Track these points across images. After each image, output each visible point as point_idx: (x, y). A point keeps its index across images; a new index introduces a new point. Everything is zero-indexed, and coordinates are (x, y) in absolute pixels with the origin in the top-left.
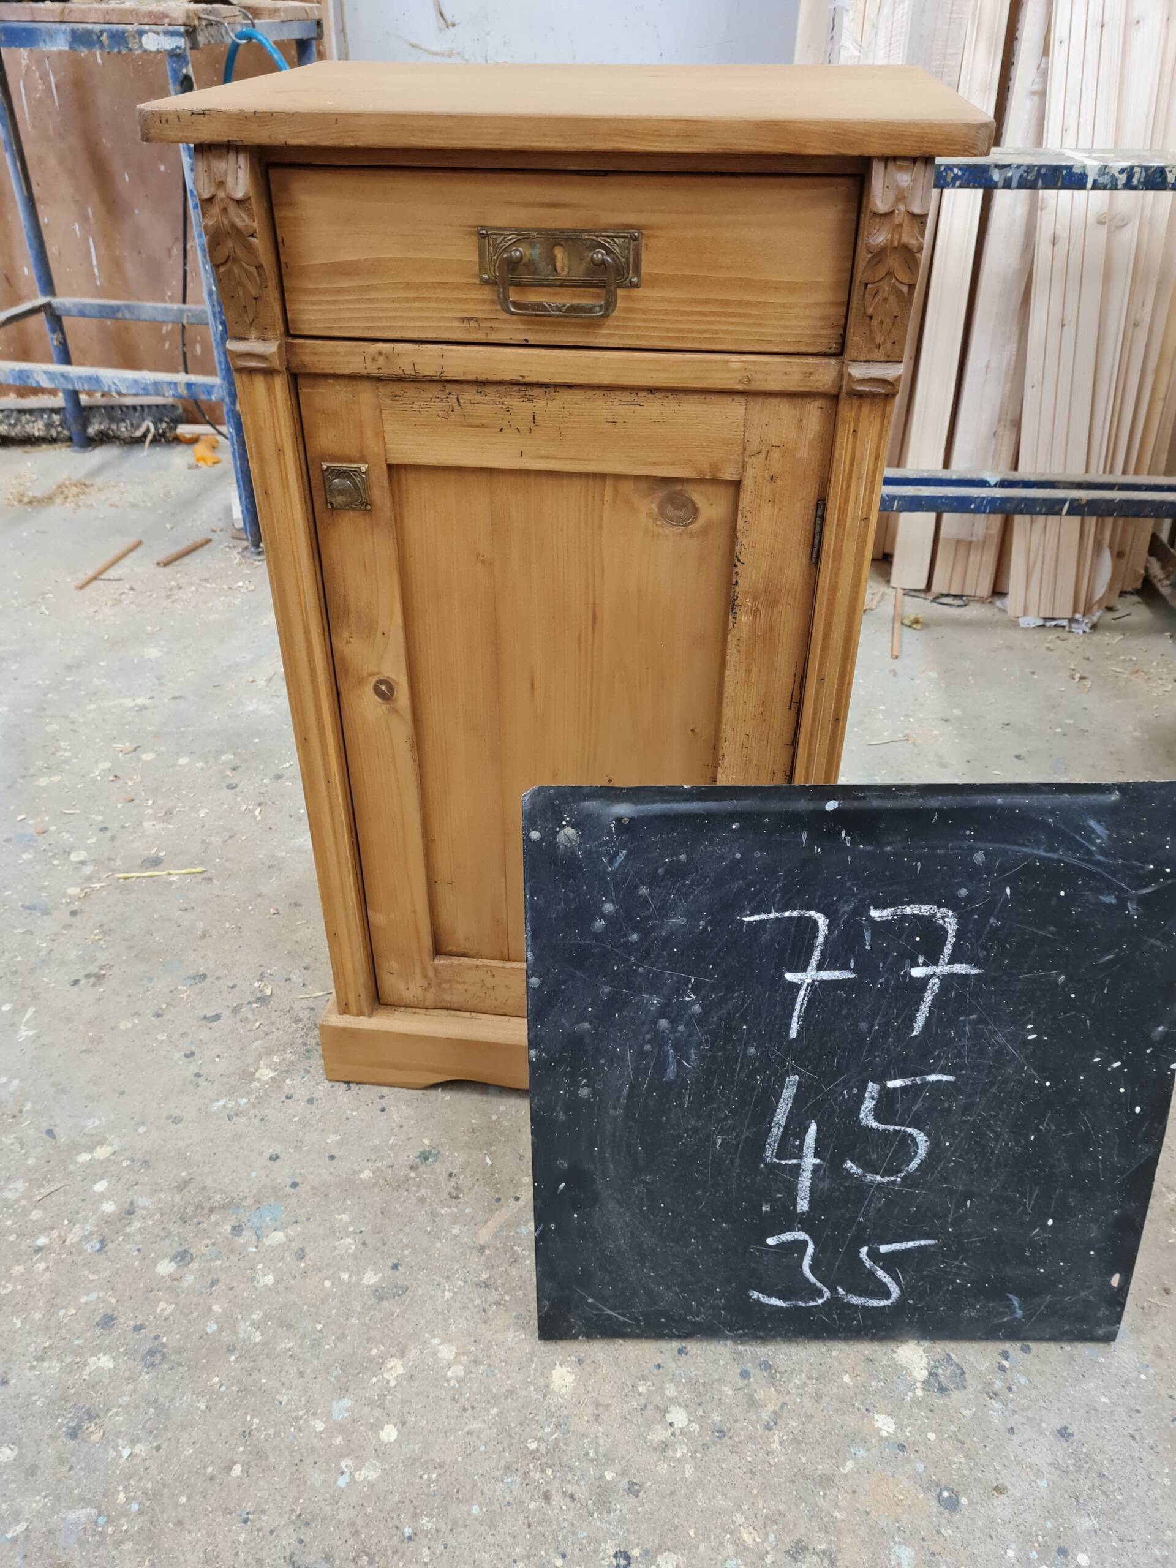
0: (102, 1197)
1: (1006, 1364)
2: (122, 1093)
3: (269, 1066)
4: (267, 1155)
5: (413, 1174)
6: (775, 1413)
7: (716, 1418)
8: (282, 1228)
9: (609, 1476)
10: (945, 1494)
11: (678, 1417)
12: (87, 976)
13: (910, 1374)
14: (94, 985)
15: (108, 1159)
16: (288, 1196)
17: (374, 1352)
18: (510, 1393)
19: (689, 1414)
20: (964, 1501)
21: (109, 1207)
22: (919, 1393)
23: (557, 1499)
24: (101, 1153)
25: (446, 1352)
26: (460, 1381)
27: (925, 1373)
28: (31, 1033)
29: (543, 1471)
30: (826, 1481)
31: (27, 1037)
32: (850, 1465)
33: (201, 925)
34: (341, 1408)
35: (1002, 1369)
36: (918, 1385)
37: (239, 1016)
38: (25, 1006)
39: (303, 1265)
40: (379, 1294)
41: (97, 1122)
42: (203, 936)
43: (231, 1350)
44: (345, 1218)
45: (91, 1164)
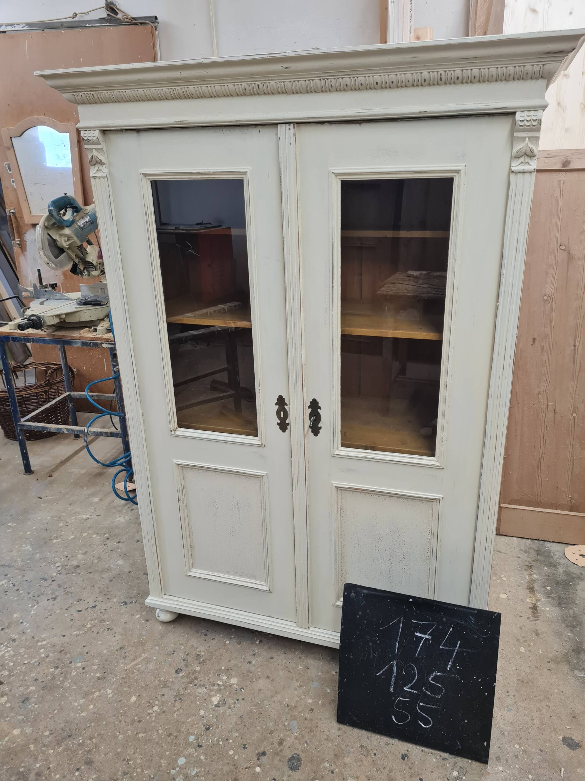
0: (42, 653)
1: (237, 702)
2: (53, 629)
3: (90, 624)
4: (83, 646)
5: (116, 652)
6: (178, 709)
7: (165, 709)
8: (81, 663)
9: (136, 718)
10: (208, 727)
11: (156, 708)
12: (52, 598)
13: (213, 703)
14: (53, 601)
15: (45, 644)
16: (85, 655)
17: (93, 690)
18: (120, 701)
19: (159, 708)
20: (211, 728)
21: (43, 655)
22: (213, 706)
23: (123, 722)
24: (44, 643)
25: (109, 691)
26: (110, 698)
27: (217, 703)
28: (34, 612)
29: (122, 717)
30: (183, 722)
31: (33, 614)
32: (190, 720)
33: (84, 585)
34: (82, 701)
35: (235, 703)
36: (214, 705)
37: (87, 611)
38: (35, 605)
39: (83, 671)
40: (99, 678)
41: (45, 635)
42: (84, 589)
43: (62, 687)
44: (97, 661)
45: (40, 645)
